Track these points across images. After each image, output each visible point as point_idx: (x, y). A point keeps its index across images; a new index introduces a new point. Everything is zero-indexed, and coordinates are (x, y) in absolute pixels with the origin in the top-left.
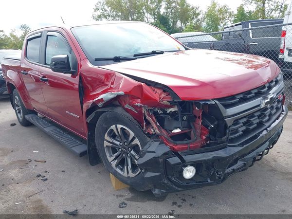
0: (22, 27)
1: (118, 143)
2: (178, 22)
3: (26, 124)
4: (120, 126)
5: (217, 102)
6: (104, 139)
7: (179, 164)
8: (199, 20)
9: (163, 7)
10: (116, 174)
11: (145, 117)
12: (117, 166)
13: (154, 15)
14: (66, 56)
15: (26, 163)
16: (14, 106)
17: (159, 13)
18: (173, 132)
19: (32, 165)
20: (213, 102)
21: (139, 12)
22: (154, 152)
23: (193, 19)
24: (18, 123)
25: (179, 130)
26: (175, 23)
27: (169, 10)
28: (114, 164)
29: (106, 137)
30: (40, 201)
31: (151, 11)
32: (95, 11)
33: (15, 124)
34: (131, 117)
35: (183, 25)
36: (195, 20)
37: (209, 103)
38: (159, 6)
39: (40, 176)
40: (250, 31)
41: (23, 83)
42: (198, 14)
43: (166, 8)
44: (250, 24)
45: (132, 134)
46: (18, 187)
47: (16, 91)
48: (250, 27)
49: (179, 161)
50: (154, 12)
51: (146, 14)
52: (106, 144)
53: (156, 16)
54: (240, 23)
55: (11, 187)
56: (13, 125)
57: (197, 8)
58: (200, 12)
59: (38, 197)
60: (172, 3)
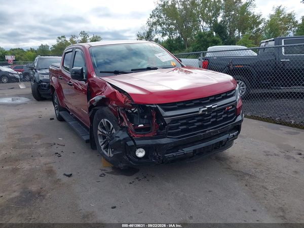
0: (81, 33)
1: (105, 132)
2: (236, 31)
3: (60, 119)
4: (106, 120)
5: (158, 106)
6: (98, 129)
7: (133, 146)
8: (259, 29)
9: (221, 15)
10: (103, 154)
11: (119, 114)
12: (104, 149)
13: (210, 23)
14: (81, 68)
15: (51, 145)
16: (54, 104)
17: (216, 21)
18: (139, 126)
19: (55, 147)
20: (155, 106)
21: (194, 21)
22: (119, 137)
23: (252, 28)
24: (55, 118)
25: (142, 125)
26: (232, 32)
27: (227, 18)
28: (102, 147)
29: (99, 128)
30: (52, 167)
31: (208, 19)
32: (151, 17)
33: (53, 119)
34: (112, 113)
35: (241, 35)
36: (255, 29)
37: (152, 106)
38: (216, 14)
39: (57, 153)
40: (283, 48)
41: (60, 86)
42: (260, 23)
43: (224, 17)
44: (283, 40)
45: (112, 126)
46: (41, 159)
47: (56, 92)
48: (283, 44)
49: (133, 144)
50: (211, 21)
51: (202, 23)
52: (99, 133)
53: (212, 25)
54: (273, 39)
55: (36, 158)
56: (52, 119)
57: (259, 17)
58: (262, 20)
59: (52, 165)
60: (231, 11)
